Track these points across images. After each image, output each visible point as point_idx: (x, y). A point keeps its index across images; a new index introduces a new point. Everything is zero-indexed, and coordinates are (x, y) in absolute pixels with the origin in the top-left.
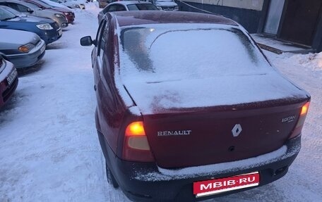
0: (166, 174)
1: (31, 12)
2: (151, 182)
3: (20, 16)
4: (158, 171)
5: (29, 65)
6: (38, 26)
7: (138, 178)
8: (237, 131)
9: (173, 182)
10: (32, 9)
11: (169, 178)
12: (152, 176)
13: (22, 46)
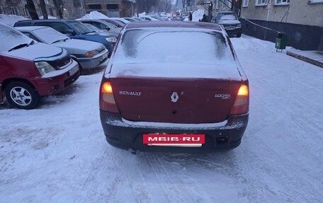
0: (127, 123)
1: (109, 29)
2: (116, 126)
3: (97, 31)
4: (121, 120)
5: (92, 67)
6: (107, 39)
7: (108, 122)
8: (175, 97)
9: (130, 129)
10: (110, 27)
11: (128, 126)
12: (117, 123)
13: (89, 52)
